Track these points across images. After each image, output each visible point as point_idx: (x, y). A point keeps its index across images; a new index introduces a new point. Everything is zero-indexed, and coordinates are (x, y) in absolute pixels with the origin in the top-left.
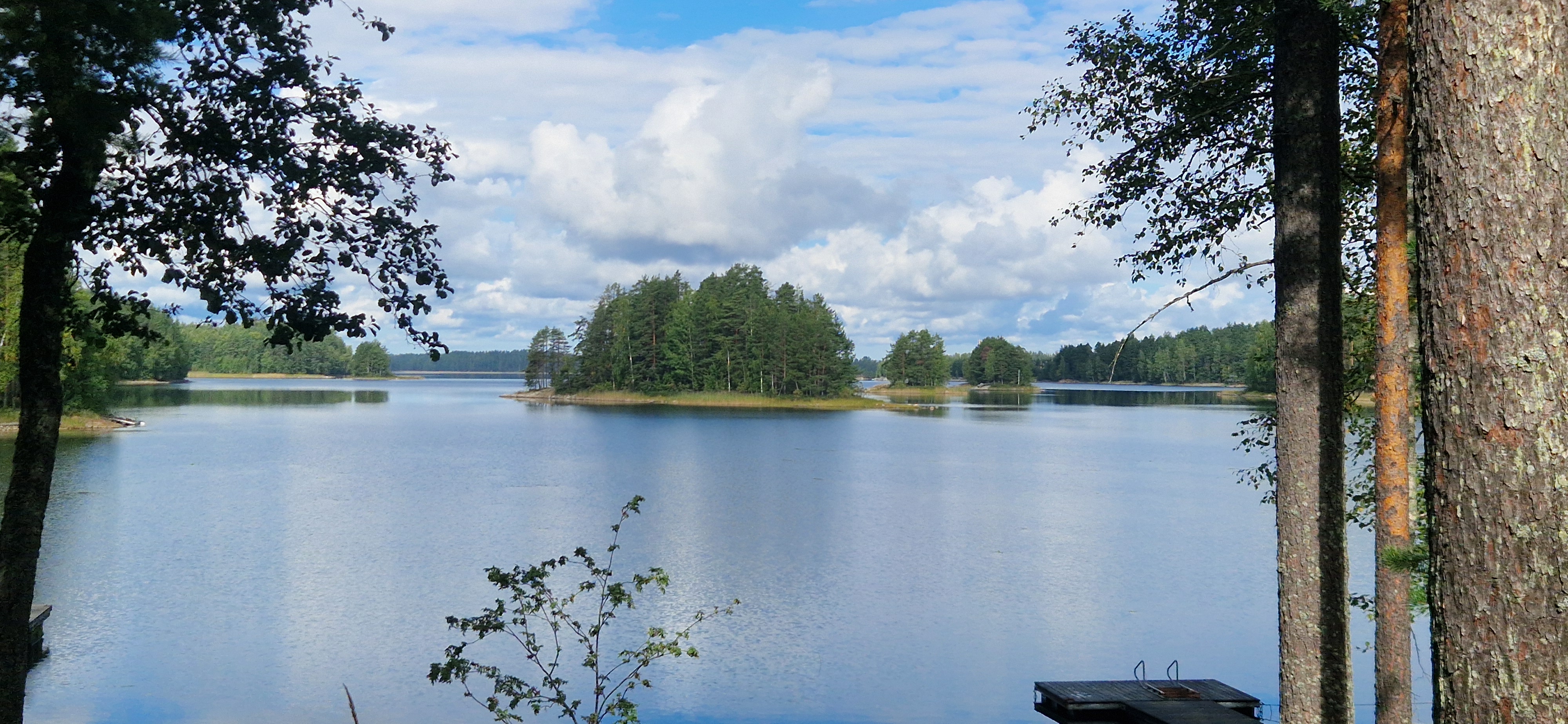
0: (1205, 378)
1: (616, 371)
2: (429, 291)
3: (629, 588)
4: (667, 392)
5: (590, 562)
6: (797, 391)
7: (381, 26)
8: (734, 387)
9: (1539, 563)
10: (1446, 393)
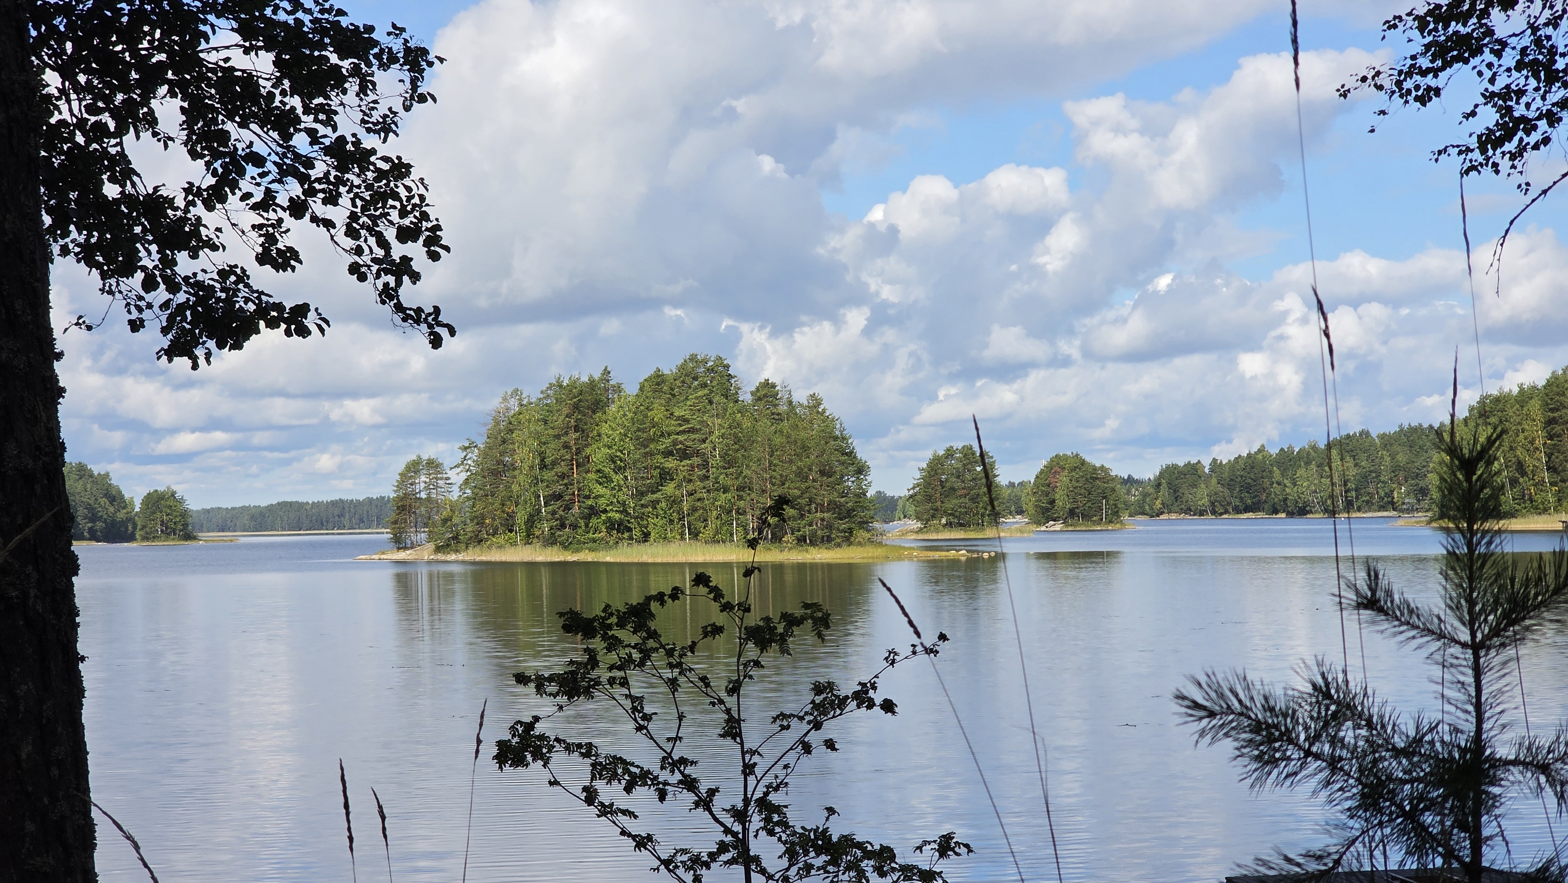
4: (595, 544)
5: (716, 595)
6: (788, 538)
8: (695, 535)
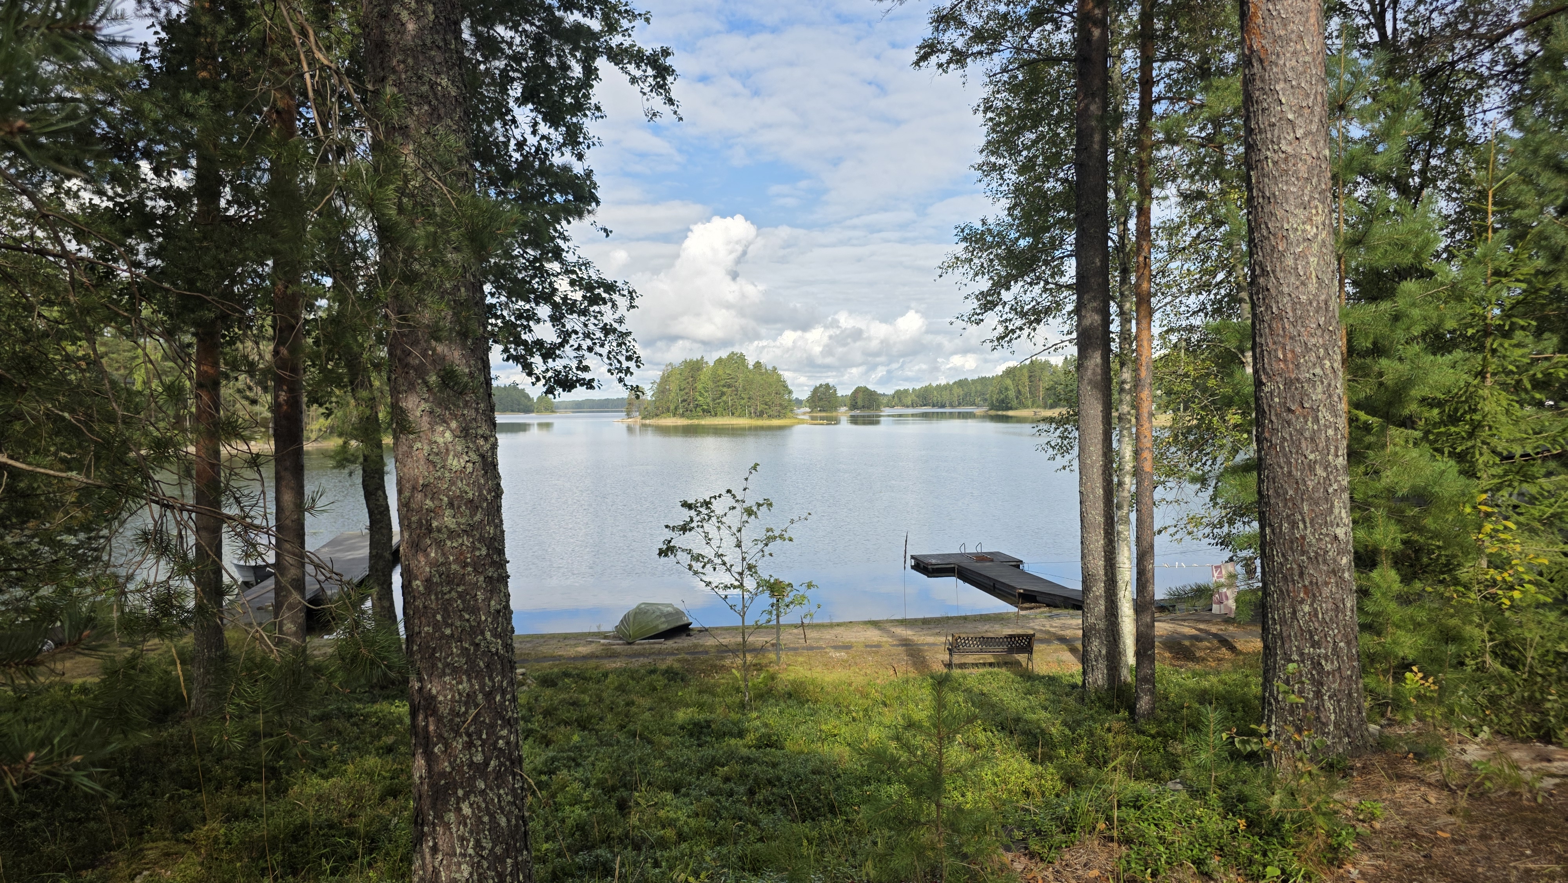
0: (967, 404)
1: (672, 407)
2: (632, 365)
3: (755, 509)
4: (698, 417)
5: (734, 496)
6: (765, 416)
7: (605, 230)
9: (1320, 471)
10: (1271, 393)
